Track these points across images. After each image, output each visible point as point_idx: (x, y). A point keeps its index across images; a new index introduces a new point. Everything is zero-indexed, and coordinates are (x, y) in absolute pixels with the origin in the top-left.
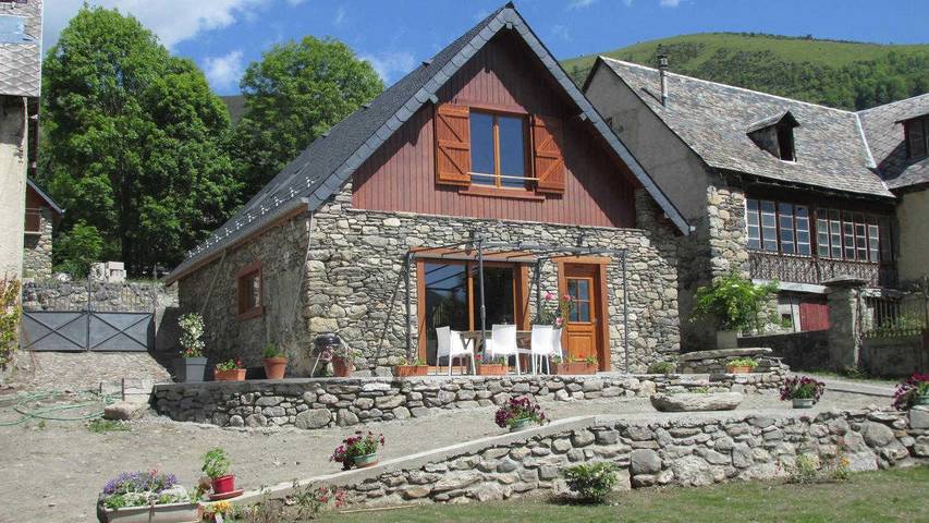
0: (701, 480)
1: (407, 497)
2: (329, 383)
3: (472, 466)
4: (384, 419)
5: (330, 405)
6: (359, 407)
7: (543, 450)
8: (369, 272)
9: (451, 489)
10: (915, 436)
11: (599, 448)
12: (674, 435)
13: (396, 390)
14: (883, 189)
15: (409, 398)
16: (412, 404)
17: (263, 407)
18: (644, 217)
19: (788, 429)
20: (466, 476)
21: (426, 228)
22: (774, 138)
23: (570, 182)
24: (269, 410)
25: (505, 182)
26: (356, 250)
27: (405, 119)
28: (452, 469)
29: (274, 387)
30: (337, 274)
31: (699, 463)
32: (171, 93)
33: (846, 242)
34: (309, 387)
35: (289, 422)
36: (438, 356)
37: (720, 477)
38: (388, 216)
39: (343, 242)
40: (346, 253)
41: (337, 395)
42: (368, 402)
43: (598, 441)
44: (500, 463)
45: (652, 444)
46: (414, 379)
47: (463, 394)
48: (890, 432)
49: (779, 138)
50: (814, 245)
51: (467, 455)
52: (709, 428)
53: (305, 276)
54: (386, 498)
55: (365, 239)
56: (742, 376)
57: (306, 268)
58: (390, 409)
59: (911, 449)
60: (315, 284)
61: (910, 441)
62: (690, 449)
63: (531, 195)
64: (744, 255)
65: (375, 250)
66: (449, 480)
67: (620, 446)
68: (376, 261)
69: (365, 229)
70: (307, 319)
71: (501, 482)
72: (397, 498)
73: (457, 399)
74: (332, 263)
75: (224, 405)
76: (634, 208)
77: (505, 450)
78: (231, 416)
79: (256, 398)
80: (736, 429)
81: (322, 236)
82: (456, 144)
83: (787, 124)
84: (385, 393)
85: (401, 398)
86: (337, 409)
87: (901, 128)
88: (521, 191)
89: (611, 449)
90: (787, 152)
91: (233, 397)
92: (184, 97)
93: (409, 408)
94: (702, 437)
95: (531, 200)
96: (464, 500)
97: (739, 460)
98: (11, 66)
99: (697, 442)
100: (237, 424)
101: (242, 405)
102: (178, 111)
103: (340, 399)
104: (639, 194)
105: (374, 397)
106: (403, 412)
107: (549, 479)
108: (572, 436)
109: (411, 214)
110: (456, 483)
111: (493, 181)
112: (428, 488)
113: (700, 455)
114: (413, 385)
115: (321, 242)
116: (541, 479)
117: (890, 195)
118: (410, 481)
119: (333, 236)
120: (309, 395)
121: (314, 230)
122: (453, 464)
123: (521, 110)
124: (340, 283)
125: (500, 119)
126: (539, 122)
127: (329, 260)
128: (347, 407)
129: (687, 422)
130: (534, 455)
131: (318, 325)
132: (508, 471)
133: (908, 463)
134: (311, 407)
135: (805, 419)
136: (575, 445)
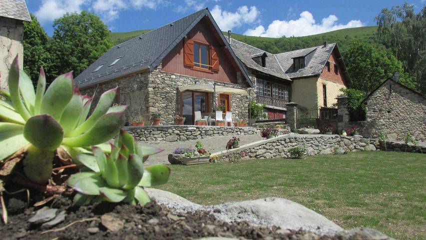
0: (312, 154)
1: (251, 157)
2: (177, 127)
3: (264, 148)
4: (194, 139)
5: (177, 134)
6: (187, 135)
7: (279, 144)
8: (167, 93)
9: (260, 154)
10: (355, 143)
11: (291, 144)
12: (307, 141)
13: (198, 130)
14: (288, 77)
15: (201, 132)
16: (202, 134)
17: (153, 135)
18: (240, 81)
19: (329, 140)
20: (264, 151)
21: (182, 80)
22: (261, 60)
23: (220, 68)
24: (156, 136)
25: (202, 66)
26: (163, 85)
27: (178, 42)
28: (260, 149)
29: (157, 128)
30: (157, 93)
31: (312, 149)
32: (28, 27)
33: (279, 93)
34: (170, 128)
35: (163, 140)
36: (195, 121)
37: (316, 153)
38: (172, 75)
39: (159, 82)
40: (160, 86)
41: (180, 131)
42: (190, 133)
43: (290, 142)
44: (270, 147)
45: (302, 143)
46: (203, 126)
47: (215, 132)
48: (350, 142)
49: (262, 60)
50: (272, 94)
51: (263, 145)
52: (313, 139)
53: (148, 93)
54: (245, 157)
55: (166, 82)
56: (280, 130)
57: (148, 90)
58: (196, 136)
59: (355, 146)
60: (151, 96)
61: (354, 144)
62: (310, 145)
63: (210, 71)
64: (255, 95)
65: (169, 86)
66: (260, 152)
67: (295, 144)
68: (169, 89)
69: (166, 78)
70: (148, 108)
71: (271, 153)
72: (248, 157)
73: (214, 133)
74: (156, 89)
75: (138, 134)
76: (236, 78)
77: (271, 144)
78: (140, 138)
79: (151, 132)
80: (319, 140)
81: (153, 80)
82: (190, 52)
83: (265, 56)
84: (195, 131)
85: (199, 132)
86: (180, 135)
87: (292, 60)
88: (207, 70)
89: (294, 144)
90: (264, 65)
91: (141, 131)
92: (33, 29)
93: (201, 136)
94: (312, 142)
95: (210, 73)
96: (263, 158)
97: (320, 149)
98: (17, 9)
99: (311, 143)
100: (143, 140)
101: (145, 134)
102: (30, 34)
103: (181, 132)
104: (238, 73)
105: (191, 132)
106: (199, 137)
107: (280, 153)
108: (285, 140)
109: (179, 75)
110: (261, 153)
111: (199, 66)
112: (255, 154)
113: (312, 147)
114: (203, 128)
115: (153, 82)
116: (279, 152)
117: (290, 80)
118: (251, 152)
119: (157, 80)
120: (170, 131)
121: (151, 78)
122: (260, 147)
123: (208, 44)
124: (158, 96)
125: (201, 46)
126: (213, 48)
127: (155, 88)
128: (183, 135)
129: (309, 137)
130: (277, 145)
131: (152, 109)
132: (272, 150)
133: (354, 150)
134: (171, 135)
135: (332, 138)
136: (286, 143)
